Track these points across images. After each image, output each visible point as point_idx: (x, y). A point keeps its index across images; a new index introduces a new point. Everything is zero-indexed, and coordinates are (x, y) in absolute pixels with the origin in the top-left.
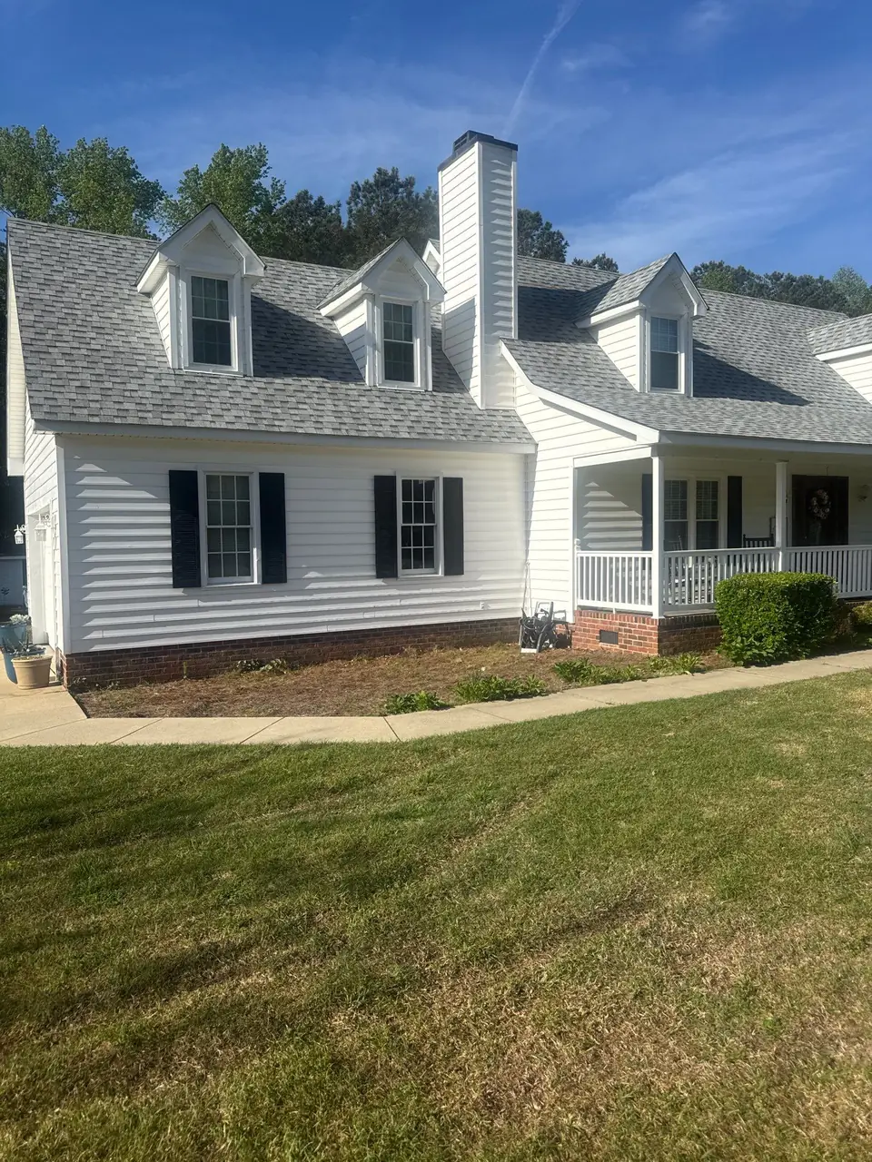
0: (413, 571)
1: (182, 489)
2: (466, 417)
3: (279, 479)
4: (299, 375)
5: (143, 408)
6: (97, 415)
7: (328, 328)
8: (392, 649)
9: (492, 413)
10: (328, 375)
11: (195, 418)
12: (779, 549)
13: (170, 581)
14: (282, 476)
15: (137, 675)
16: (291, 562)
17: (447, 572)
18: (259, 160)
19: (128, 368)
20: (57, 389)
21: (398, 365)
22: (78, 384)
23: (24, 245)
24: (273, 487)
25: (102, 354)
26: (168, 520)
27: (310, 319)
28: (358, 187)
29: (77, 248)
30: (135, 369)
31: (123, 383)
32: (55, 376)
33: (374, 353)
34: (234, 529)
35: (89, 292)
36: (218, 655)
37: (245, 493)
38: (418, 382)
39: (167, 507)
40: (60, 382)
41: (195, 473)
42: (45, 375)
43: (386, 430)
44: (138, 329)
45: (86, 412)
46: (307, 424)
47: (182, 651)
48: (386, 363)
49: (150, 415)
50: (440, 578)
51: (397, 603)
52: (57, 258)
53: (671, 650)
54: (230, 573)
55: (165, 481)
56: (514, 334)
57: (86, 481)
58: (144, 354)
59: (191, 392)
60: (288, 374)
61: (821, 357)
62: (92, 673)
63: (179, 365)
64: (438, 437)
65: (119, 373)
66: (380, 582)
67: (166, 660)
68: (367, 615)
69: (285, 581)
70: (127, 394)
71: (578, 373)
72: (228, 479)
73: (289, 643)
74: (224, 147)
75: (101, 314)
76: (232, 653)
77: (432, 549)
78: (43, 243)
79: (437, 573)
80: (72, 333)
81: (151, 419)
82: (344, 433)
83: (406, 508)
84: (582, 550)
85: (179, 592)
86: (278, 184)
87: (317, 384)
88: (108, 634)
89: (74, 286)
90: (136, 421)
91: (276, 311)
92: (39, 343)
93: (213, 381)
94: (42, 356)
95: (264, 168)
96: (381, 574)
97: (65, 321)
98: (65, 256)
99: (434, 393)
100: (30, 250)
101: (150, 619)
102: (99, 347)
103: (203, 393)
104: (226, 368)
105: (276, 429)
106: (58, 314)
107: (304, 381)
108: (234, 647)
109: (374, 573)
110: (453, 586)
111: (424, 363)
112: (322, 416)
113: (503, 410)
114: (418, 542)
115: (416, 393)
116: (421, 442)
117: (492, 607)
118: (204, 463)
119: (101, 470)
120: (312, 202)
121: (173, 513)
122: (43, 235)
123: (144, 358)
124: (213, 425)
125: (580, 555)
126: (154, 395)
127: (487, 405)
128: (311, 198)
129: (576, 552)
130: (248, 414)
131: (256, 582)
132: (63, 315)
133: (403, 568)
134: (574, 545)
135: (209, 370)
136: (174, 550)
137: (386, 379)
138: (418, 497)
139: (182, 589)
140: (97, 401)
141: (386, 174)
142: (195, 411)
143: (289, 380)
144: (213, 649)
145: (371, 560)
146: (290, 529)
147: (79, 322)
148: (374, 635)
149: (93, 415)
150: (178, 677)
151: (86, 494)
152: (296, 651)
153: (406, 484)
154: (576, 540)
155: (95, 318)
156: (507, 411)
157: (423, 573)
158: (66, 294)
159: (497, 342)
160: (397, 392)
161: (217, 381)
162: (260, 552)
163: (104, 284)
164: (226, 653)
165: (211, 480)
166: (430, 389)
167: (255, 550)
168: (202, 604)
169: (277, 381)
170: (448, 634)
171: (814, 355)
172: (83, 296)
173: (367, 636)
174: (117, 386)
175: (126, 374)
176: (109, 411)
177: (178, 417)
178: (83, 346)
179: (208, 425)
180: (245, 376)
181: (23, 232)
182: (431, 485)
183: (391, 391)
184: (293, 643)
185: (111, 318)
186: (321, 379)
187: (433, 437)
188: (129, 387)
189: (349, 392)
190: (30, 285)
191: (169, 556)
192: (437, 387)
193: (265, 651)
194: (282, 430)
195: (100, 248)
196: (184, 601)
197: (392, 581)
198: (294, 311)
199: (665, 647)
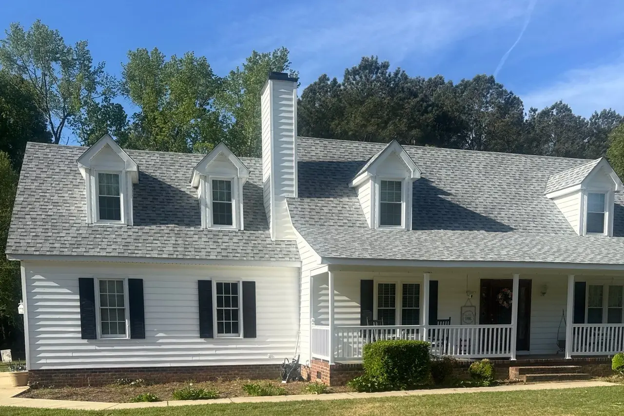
0: (224, 334)
1: (86, 288)
2: (260, 246)
3: (140, 281)
4: (161, 224)
5: (64, 246)
6: (38, 251)
7: (192, 194)
8: (210, 378)
9: (279, 243)
10: (180, 222)
11: (90, 250)
12: (423, 327)
13: (80, 335)
14: (141, 280)
15: (64, 382)
16: (147, 328)
17: (245, 336)
18: (283, 59)
19: (64, 225)
20: (22, 238)
21: (222, 215)
22: (34, 234)
23: (31, 158)
24: (136, 286)
25: (52, 217)
26: (78, 304)
27: (182, 190)
28: (348, 71)
29: (60, 157)
30: (68, 225)
31: (58, 233)
32: (24, 230)
33: (206, 210)
34: (107, 309)
35: (57, 183)
36: (107, 375)
37: (121, 290)
38: (234, 226)
39: (78, 297)
40: (25, 234)
41: (92, 279)
42: (19, 230)
43: (203, 254)
44: (77, 202)
45: (33, 249)
46: (154, 252)
47: (87, 372)
48: (214, 215)
49: (66, 250)
50: (241, 339)
51: (213, 352)
52: (46, 164)
53: (340, 383)
54: (114, 332)
55: (77, 283)
56: (295, 195)
57: (37, 284)
58: (75, 216)
59: (93, 236)
60: (155, 224)
61: (549, 196)
62: (42, 380)
63: (92, 221)
64: (235, 258)
65: (58, 228)
66: (202, 340)
67: (79, 376)
68: (194, 358)
69: (144, 338)
70: (58, 239)
71: (332, 218)
72: (111, 282)
73: (147, 371)
74: (254, 52)
75: (59, 195)
76: (115, 375)
77: (238, 322)
78: (42, 156)
79: (239, 336)
80: (40, 207)
81: (66, 252)
82: (175, 256)
83: (219, 300)
84: (316, 325)
85: (85, 341)
86: (294, 74)
87: (170, 228)
88: (49, 361)
89: (50, 179)
90: (58, 253)
91: (164, 186)
92: (21, 213)
93: (108, 229)
94: (21, 220)
95: (286, 64)
96: (202, 336)
97: (39, 200)
98: (51, 162)
99: (245, 231)
100: (33, 161)
101: (70, 354)
102: (52, 214)
103: (100, 236)
104: (117, 222)
105: (134, 255)
106: (36, 197)
107: (163, 227)
108: (116, 372)
109: (199, 335)
110: (250, 343)
111: (238, 213)
112: (165, 247)
113: (288, 241)
114: (228, 318)
115: (232, 232)
116: (225, 260)
117: (276, 357)
118: (97, 274)
119: (44, 278)
120: (329, 83)
121: (81, 300)
122: (43, 151)
123: (75, 218)
124: (99, 254)
125: (313, 328)
126: (73, 239)
127: (276, 238)
128: (328, 80)
129: (312, 326)
130: (121, 247)
131: (127, 338)
132: (39, 197)
133: (218, 333)
134: (311, 322)
135: (108, 223)
136: (82, 319)
137: (214, 224)
138: (227, 292)
139: (87, 340)
140: (41, 243)
141: (368, 61)
142: (91, 247)
143: (154, 227)
144: (104, 372)
145: (197, 328)
146: (146, 310)
147: (46, 200)
148: (199, 370)
149: (36, 251)
150: (85, 385)
151: (36, 290)
152: (152, 376)
153: (219, 285)
154: (312, 318)
155: (56, 197)
156: (291, 241)
157: (231, 336)
158: (45, 185)
159: (283, 200)
160: (219, 231)
161: (110, 229)
162: (129, 322)
163: (67, 177)
164: (112, 375)
165: (102, 283)
166: (242, 228)
167: (127, 320)
168: (98, 348)
169: (146, 227)
170: (247, 371)
171: (545, 195)
172: (53, 185)
173: (195, 370)
174: (54, 235)
175: (61, 228)
176: (45, 248)
177: (82, 250)
178: (43, 213)
179: (96, 254)
180: (128, 226)
181: (33, 150)
182: (235, 285)
183: (216, 231)
184: (149, 371)
185: (64, 197)
186: (174, 225)
187: (232, 258)
188: (61, 235)
189: (188, 233)
190: (27, 181)
191: (79, 323)
192: (247, 227)
193: (134, 374)
194: (138, 255)
195: (73, 155)
196: (87, 346)
197: (210, 340)
198: (174, 184)
199: (335, 381)
